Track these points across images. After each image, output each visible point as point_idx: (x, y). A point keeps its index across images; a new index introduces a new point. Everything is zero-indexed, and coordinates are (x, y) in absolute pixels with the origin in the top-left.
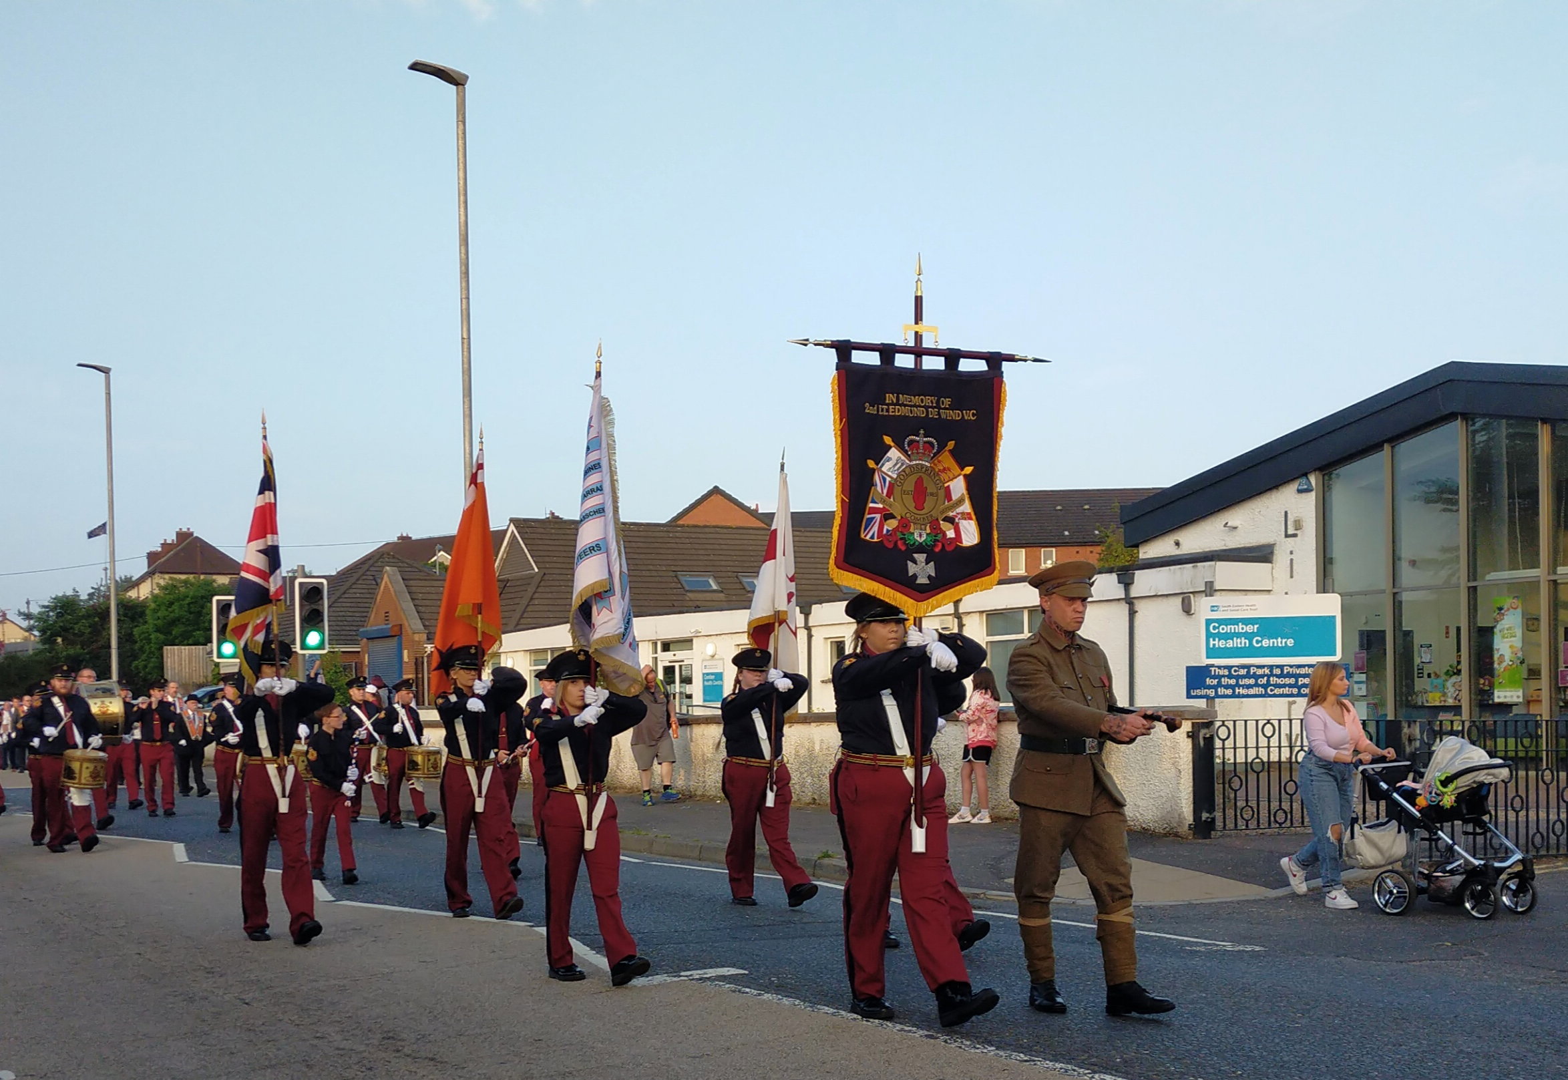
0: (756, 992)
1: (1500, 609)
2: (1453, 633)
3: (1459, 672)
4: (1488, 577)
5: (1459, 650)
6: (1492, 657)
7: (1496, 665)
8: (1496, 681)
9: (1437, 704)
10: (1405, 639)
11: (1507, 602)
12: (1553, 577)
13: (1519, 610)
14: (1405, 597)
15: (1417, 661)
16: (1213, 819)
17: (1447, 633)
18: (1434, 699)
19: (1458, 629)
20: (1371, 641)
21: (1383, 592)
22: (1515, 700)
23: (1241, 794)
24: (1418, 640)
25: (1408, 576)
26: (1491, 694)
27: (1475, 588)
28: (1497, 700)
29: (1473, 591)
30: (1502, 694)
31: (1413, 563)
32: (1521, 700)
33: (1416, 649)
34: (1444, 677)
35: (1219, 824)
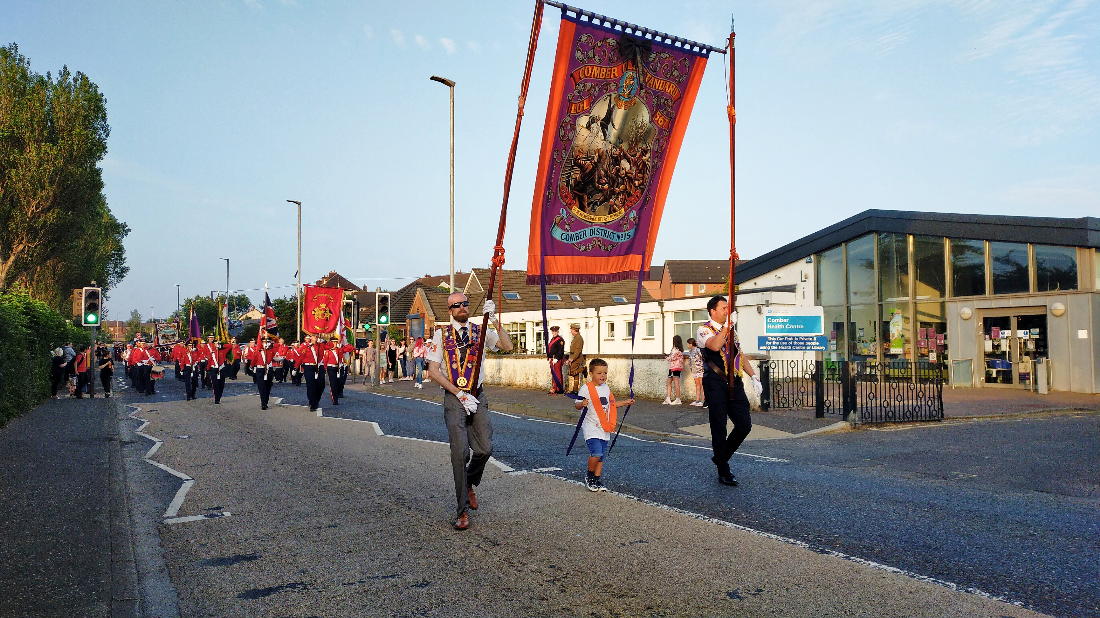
0: (564, 479)
1: (893, 314)
2: (873, 324)
3: (875, 341)
4: (887, 300)
5: (875, 331)
6: (889, 334)
7: (891, 338)
8: (891, 344)
9: (866, 354)
10: (852, 326)
11: (896, 311)
12: (915, 301)
13: (901, 315)
14: (852, 308)
15: (858, 335)
16: (769, 403)
17: (870, 323)
18: (865, 352)
19: (875, 322)
20: (838, 326)
21: (843, 306)
22: (899, 353)
23: (781, 392)
24: (858, 326)
25: (853, 299)
26: (889, 350)
27: (882, 305)
28: (892, 353)
29: (880, 306)
30: (894, 350)
31: (855, 293)
32: (902, 353)
33: (857, 330)
34: (869, 343)
35: (772, 405)
